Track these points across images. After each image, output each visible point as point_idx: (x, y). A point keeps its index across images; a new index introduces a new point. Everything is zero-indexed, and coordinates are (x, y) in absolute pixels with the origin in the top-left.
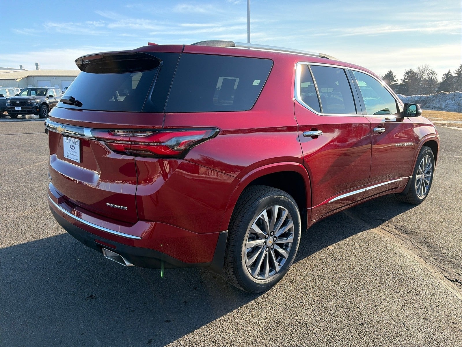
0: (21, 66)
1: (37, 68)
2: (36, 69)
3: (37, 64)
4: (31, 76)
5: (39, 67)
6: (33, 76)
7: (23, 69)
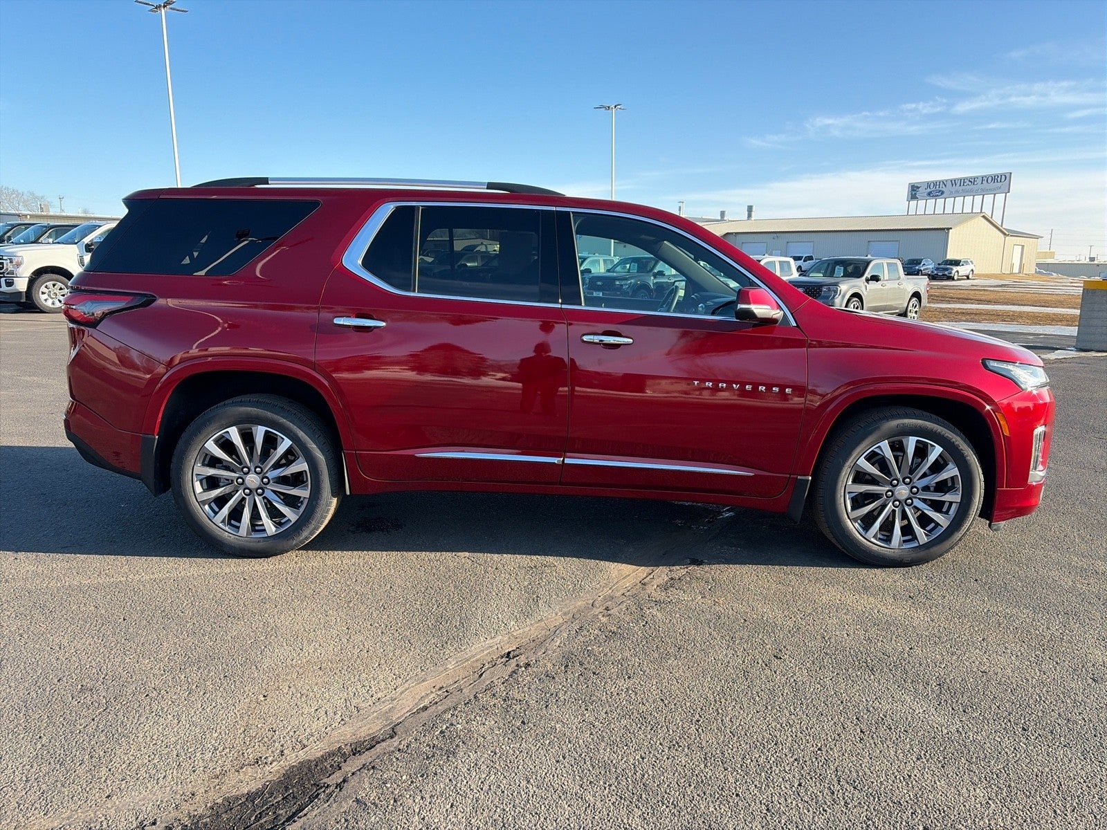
0: (723, 214)
1: (750, 216)
2: (746, 219)
3: (750, 209)
4: (732, 233)
5: (753, 214)
6: (736, 233)
7: (725, 219)
